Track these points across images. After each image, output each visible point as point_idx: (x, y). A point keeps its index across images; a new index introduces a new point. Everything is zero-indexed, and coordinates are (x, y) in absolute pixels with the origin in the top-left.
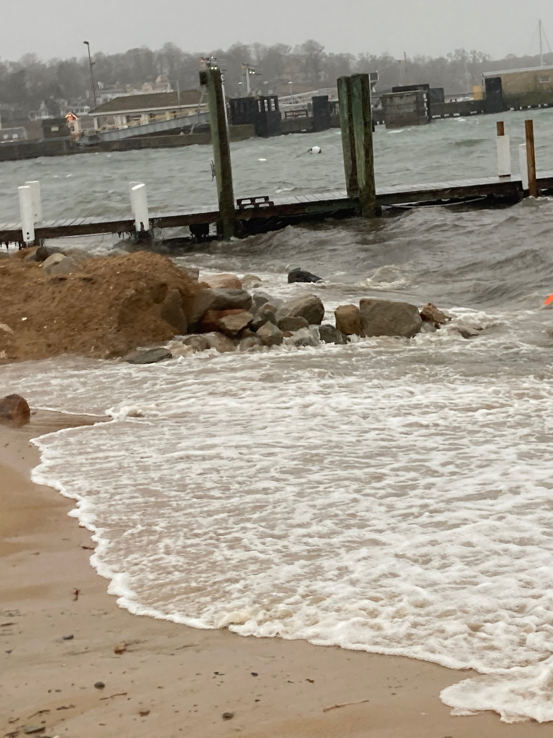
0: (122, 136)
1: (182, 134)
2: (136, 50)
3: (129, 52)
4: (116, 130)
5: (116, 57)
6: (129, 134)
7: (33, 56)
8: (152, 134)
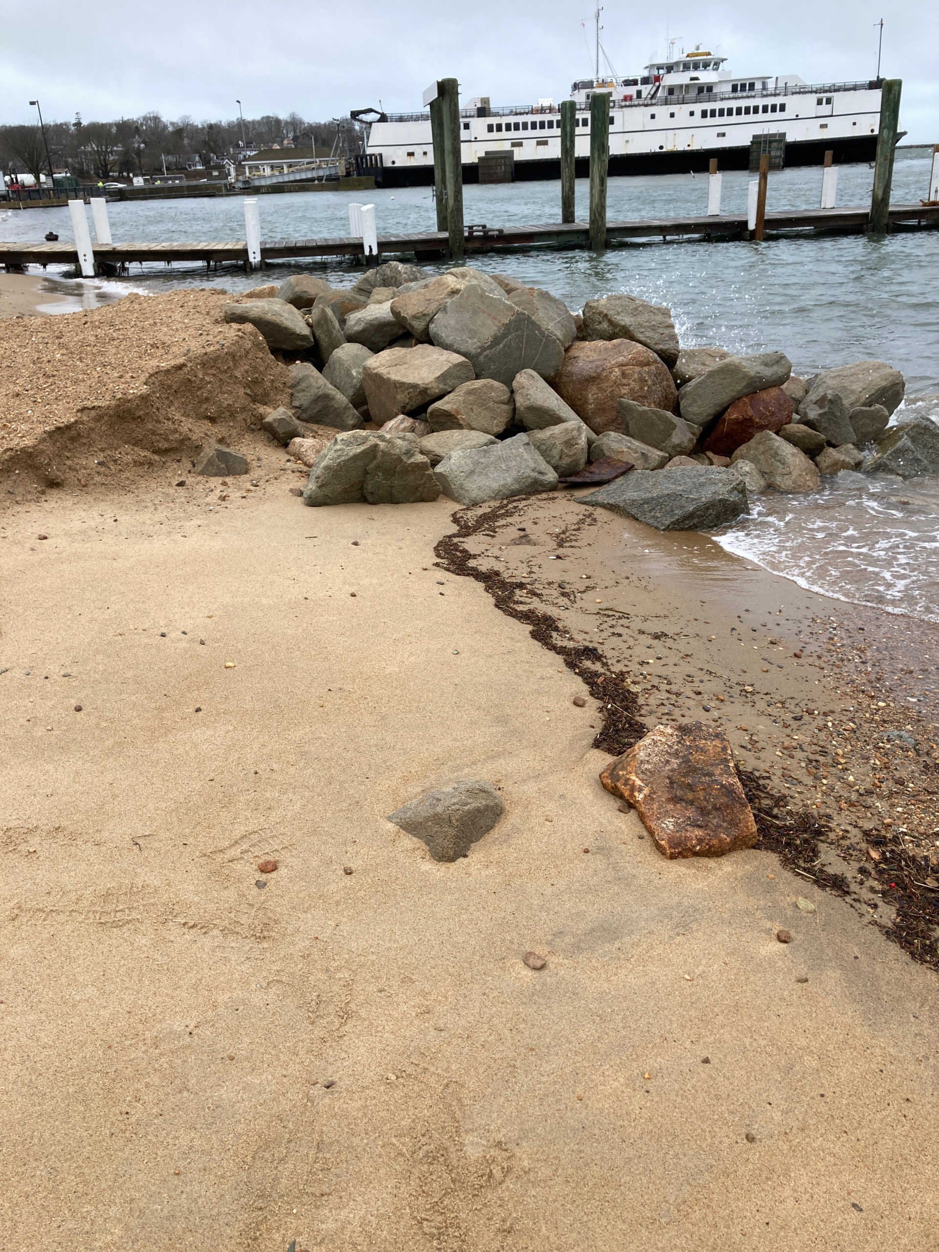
0: (269, 182)
1: (316, 182)
2: (268, 117)
3: (263, 118)
4: (264, 177)
5: (253, 122)
6: (274, 180)
7: (188, 117)
8: (292, 182)
